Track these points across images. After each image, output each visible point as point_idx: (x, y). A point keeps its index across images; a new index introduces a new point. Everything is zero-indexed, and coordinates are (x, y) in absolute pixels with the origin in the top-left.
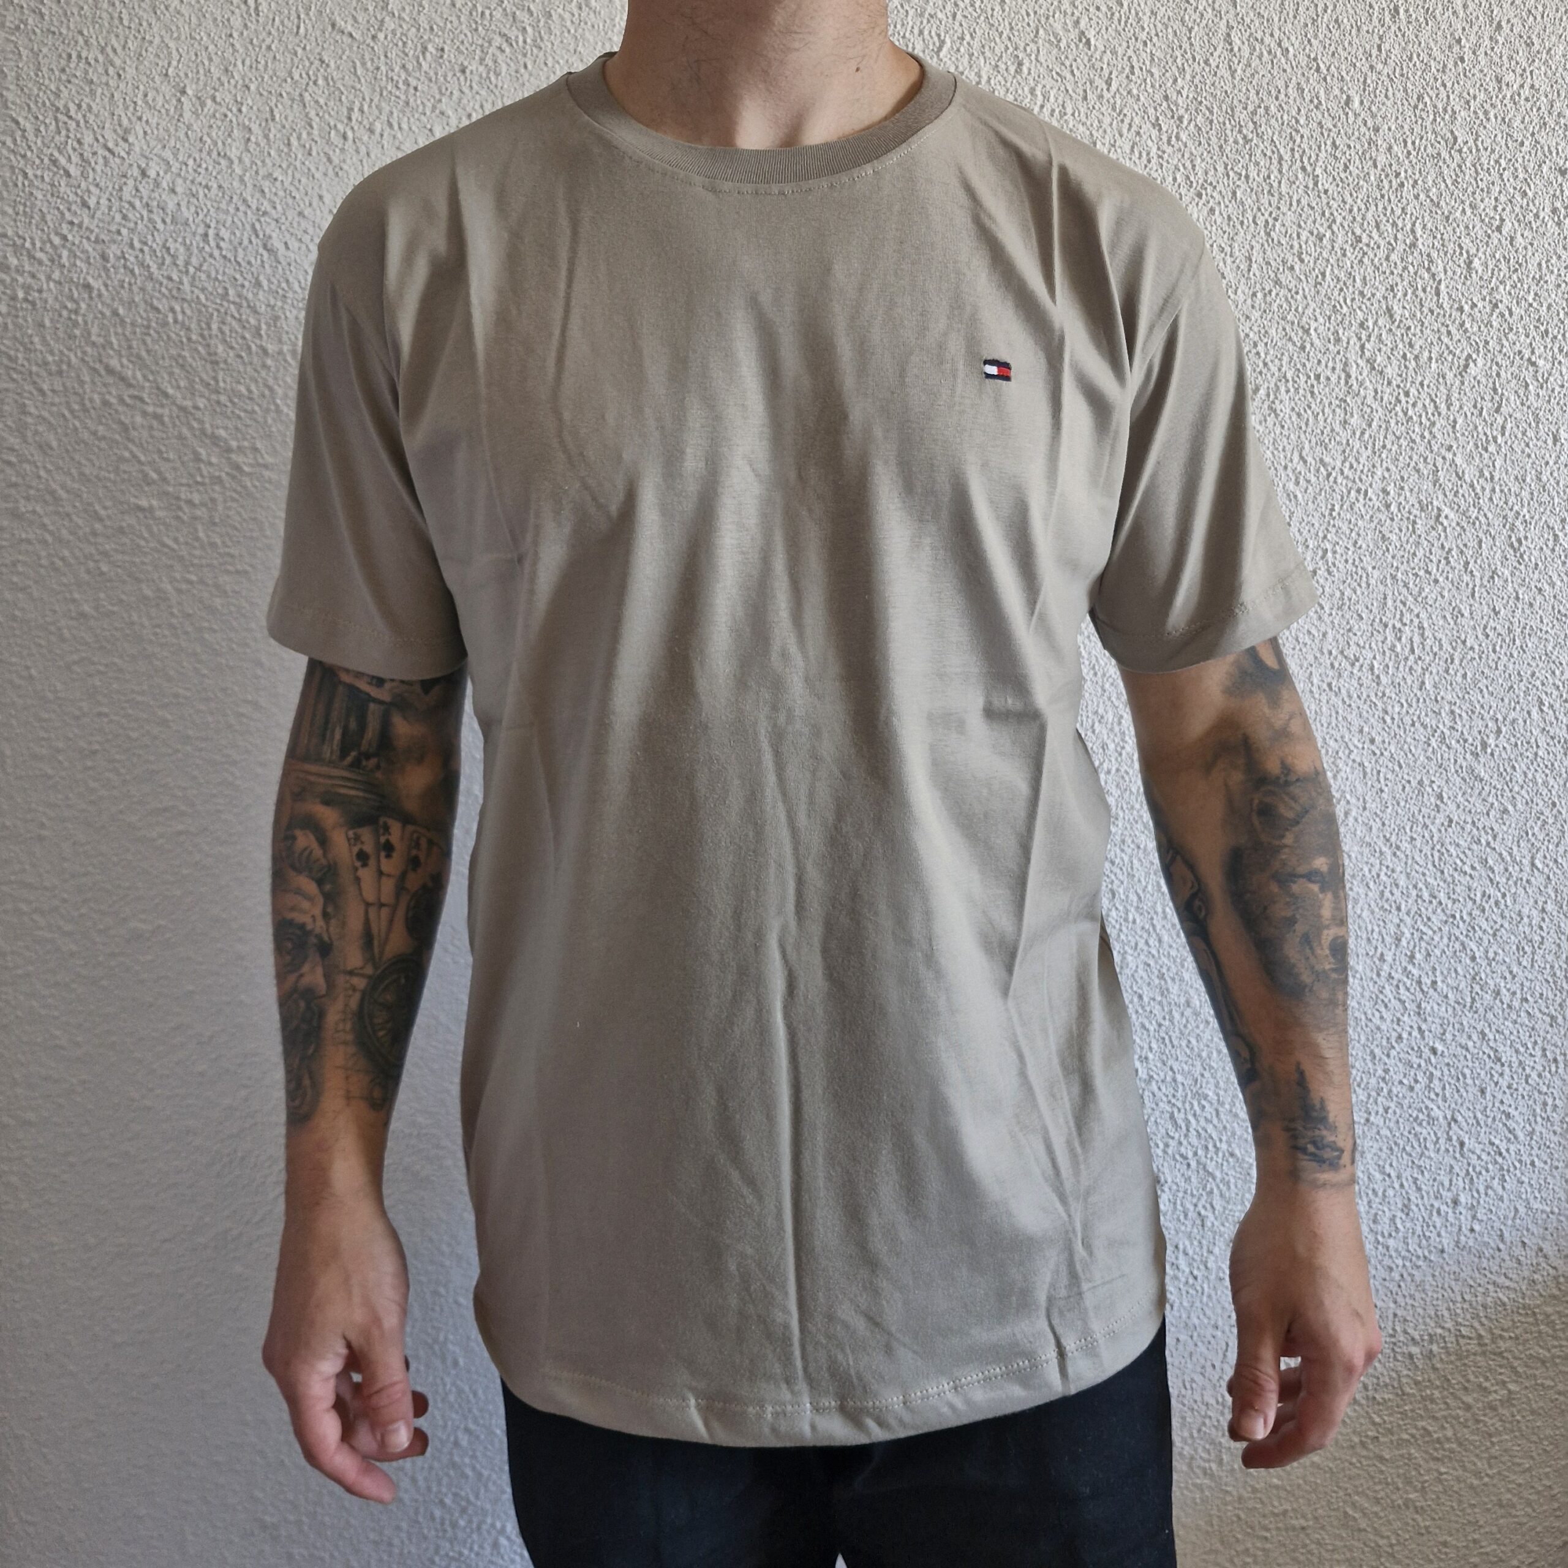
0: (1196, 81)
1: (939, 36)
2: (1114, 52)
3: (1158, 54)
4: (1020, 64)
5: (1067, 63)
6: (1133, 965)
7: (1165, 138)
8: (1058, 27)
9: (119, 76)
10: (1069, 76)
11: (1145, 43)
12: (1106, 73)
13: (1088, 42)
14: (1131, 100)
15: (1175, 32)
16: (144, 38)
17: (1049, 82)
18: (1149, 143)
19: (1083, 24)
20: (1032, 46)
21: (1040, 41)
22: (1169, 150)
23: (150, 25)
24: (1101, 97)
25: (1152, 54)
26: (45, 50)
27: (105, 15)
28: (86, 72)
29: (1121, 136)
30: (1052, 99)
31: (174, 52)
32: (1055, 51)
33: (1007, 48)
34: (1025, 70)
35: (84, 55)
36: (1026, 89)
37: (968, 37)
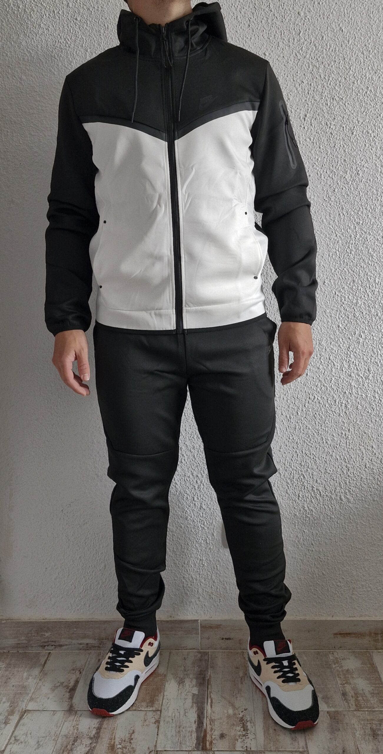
0: (374, 40)
1: (299, 30)
2: (350, 33)
3: (363, 33)
4: (323, 37)
5: (337, 36)
6: (360, 303)
7: (365, 57)
8: (334, 26)
9: (69, 47)
10: (337, 40)
11: (359, 30)
12: (348, 39)
13: (342, 30)
14: (355, 46)
15: (368, 27)
16: (76, 36)
17: (331, 42)
18: (361, 58)
19: (341, 25)
20: (326, 32)
21: (329, 31)
22: (367, 60)
23: (78, 32)
24: (346, 46)
25: (361, 33)
26: (49, 40)
27: (66, 30)
28: (60, 46)
29: (352, 56)
30: (332, 47)
31: (85, 40)
32: (333, 33)
33: (319, 33)
34: (324, 38)
35: (60, 41)
36: (325, 44)
37: (308, 30)
